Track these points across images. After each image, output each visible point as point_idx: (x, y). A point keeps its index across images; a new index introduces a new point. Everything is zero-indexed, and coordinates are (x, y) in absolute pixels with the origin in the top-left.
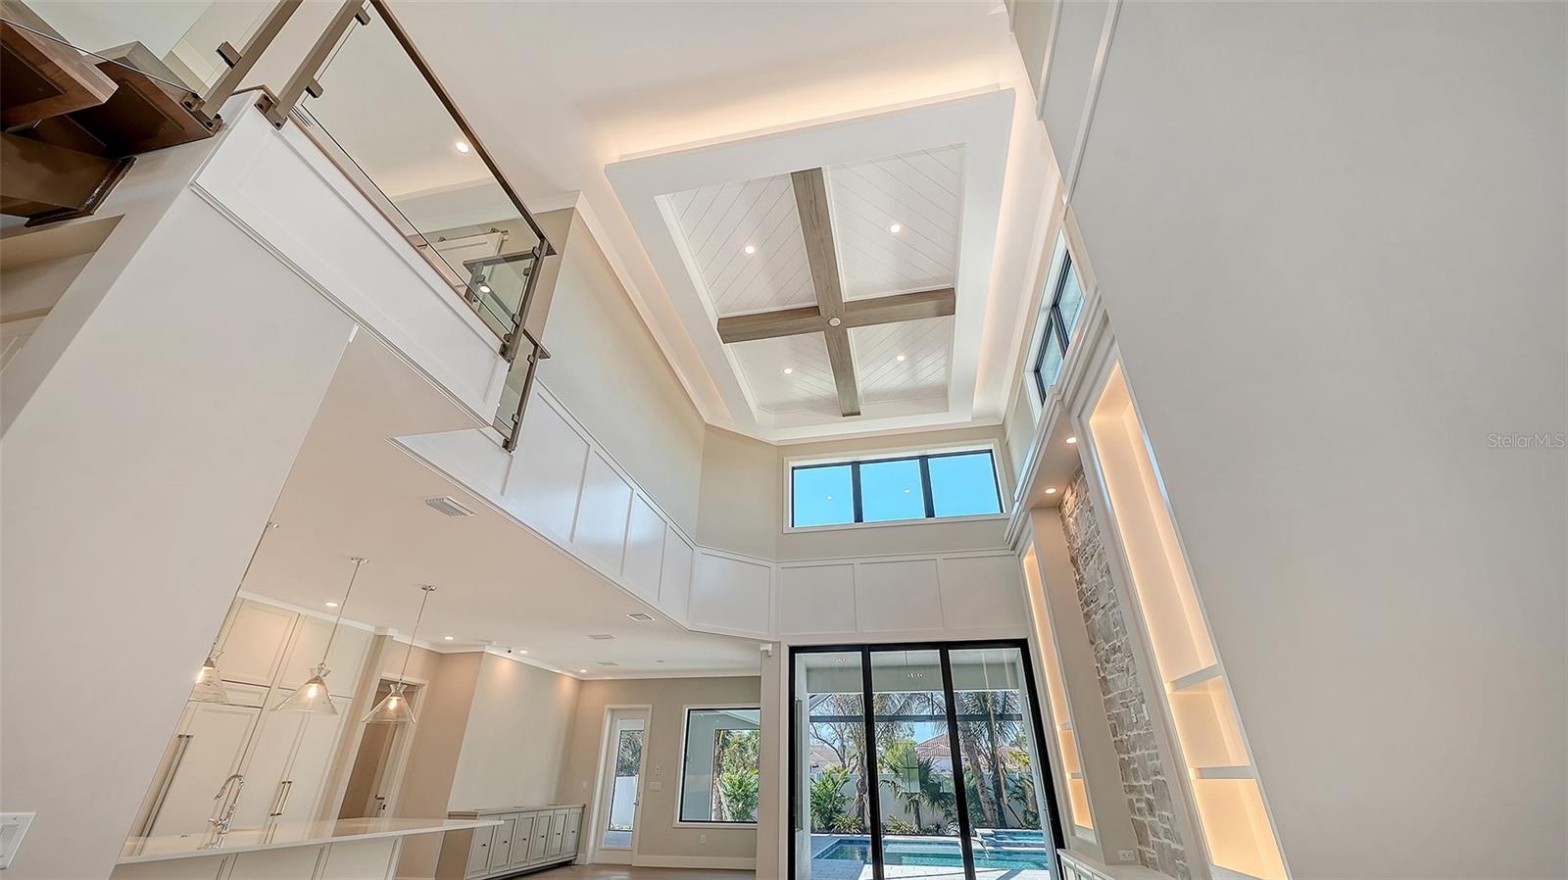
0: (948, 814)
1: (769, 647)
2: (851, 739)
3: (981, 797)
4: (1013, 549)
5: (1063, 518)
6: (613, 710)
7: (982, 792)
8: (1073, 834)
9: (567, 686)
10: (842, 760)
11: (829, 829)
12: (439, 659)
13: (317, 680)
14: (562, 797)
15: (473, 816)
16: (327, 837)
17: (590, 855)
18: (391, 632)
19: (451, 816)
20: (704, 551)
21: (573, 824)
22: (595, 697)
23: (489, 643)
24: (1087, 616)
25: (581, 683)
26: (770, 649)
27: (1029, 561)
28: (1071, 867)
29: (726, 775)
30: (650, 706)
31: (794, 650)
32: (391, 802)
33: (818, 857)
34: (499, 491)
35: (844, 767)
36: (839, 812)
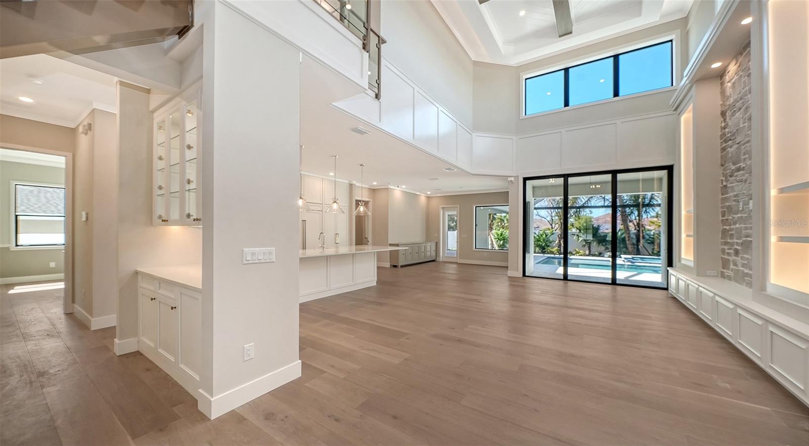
0: (607, 248)
1: (512, 179)
2: (556, 217)
3: (627, 242)
4: (676, 110)
5: (722, 84)
6: (443, 208)
7: (629, 240)
8: (680, 261)
9: (423, 199)
10: (551, 225)
11: (543, 253)
12: (373, 191)
13: (335, 202)
14: (428, 238)
15: (397, 245)
16: (354, 252)
17: (441, 258)
18: (354, 182)
19: (391, 245)
20: (478, 134)
21: (434, 248)
22: (435, 203)
23: (390, 184)
24: (724, 149)
25: (428, 198)
26: (513, 180)
27: (686, 118)
28: (674, 275)
29: (494, 231)
30: (458, 206)
31: (525, 179)
32: (370, 239)
33: (537, 263)
34: (378, 120)
35: (552, 228)
36: (548, 246)
